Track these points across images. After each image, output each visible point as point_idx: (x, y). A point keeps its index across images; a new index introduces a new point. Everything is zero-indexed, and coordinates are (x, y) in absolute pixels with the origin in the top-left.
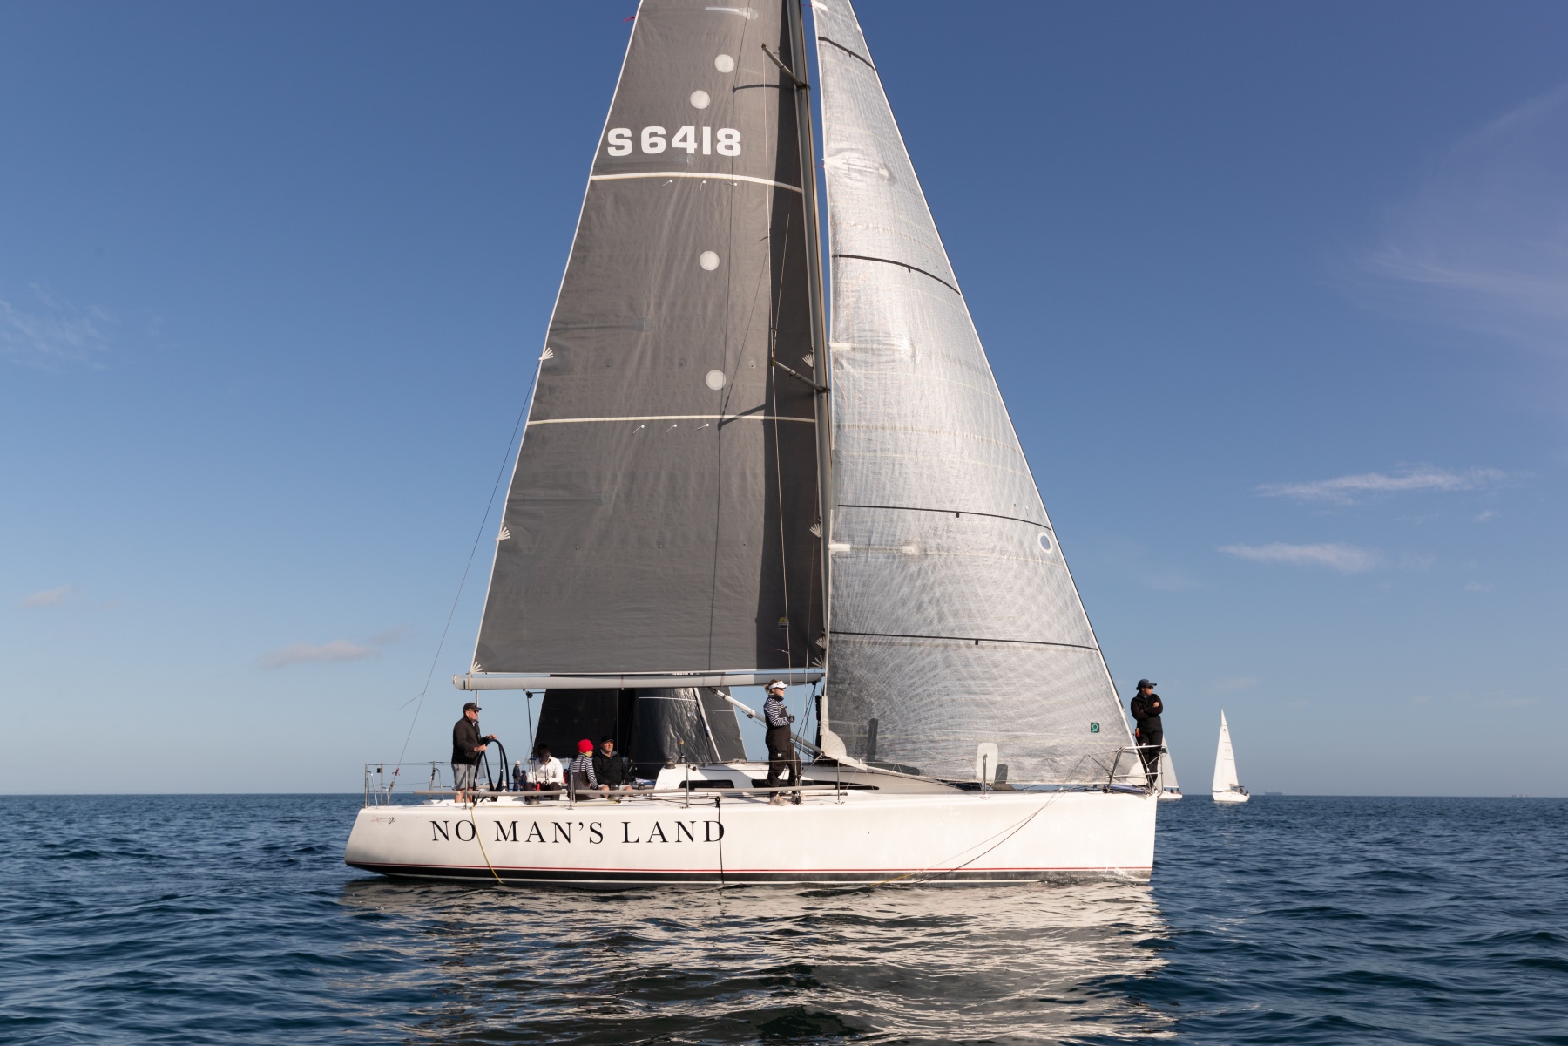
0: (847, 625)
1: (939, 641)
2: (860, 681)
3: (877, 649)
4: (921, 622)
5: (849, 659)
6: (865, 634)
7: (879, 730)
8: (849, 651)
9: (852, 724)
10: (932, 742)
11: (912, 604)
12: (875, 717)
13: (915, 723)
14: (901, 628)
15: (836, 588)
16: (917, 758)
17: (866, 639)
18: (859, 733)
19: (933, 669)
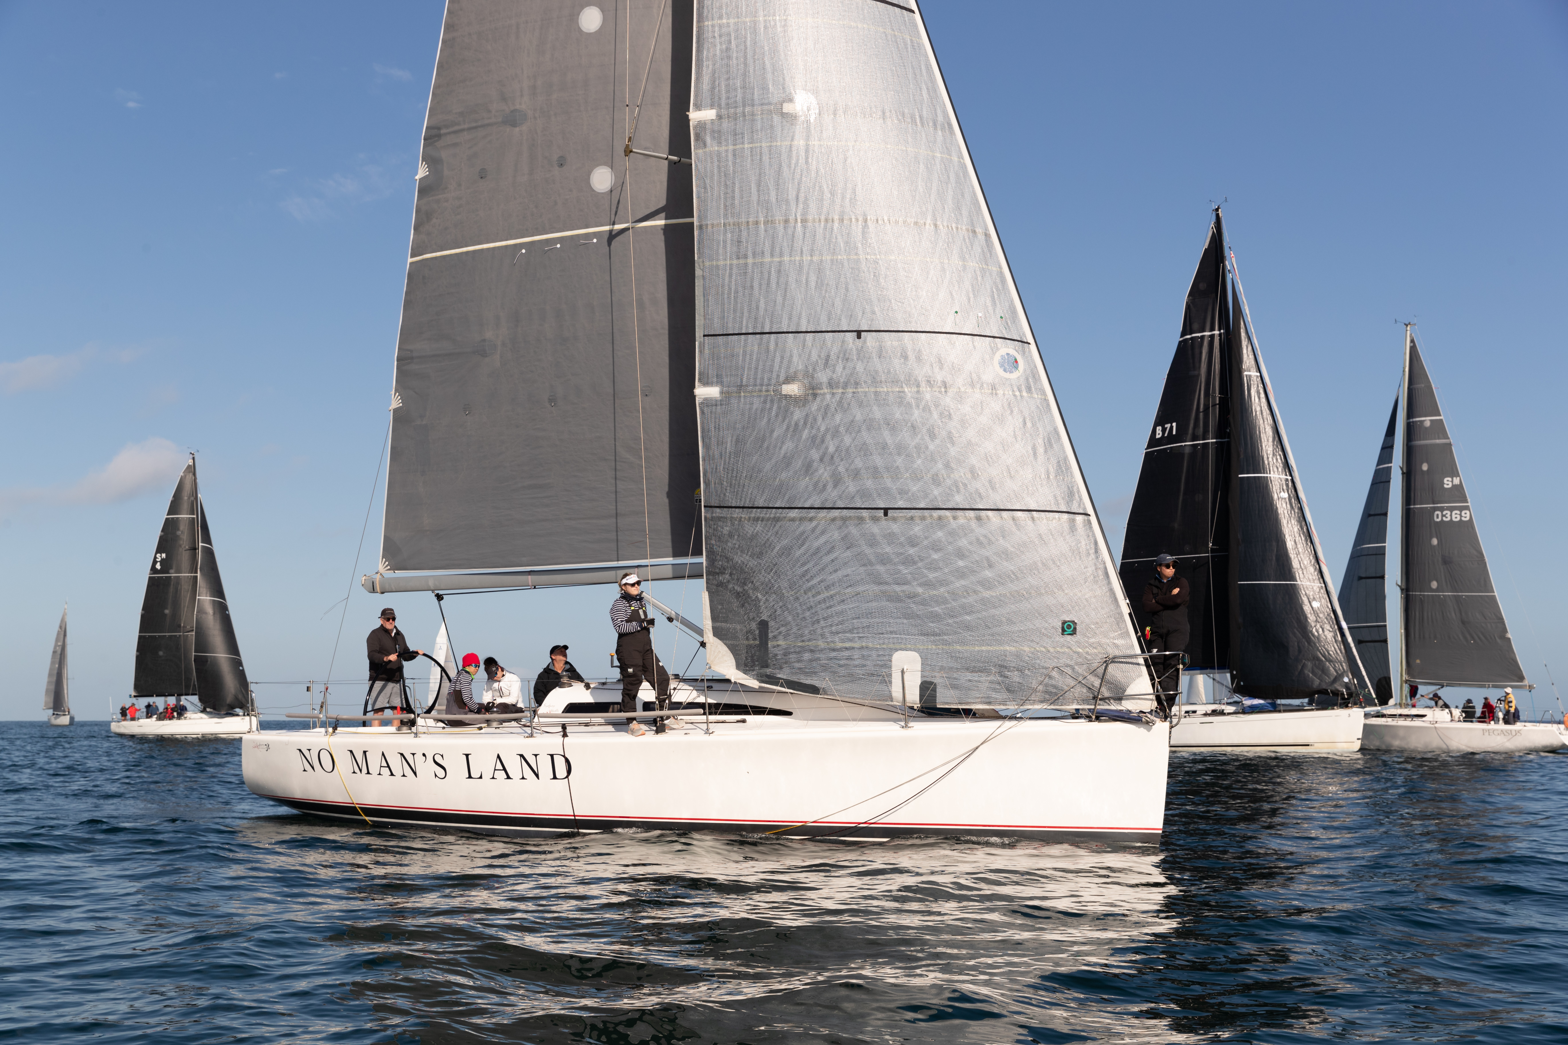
0: (722, 495)
1: (836, 513)
2: (742, 571)
3: (759, 527)
4: (811, 488)
5: (727, 541)
6: (743, 507)
7: (771, 635)
8: (726, 530)
9: (738, 627)
10: (834, 650)
11: (798, 464)
12: (764, 617)
13: (813, 624)
14: (787, 497)
15: (707, 447)
16: (815, 673)
17: (744, 514)
18: (747, 639)
19: (829, 552)
